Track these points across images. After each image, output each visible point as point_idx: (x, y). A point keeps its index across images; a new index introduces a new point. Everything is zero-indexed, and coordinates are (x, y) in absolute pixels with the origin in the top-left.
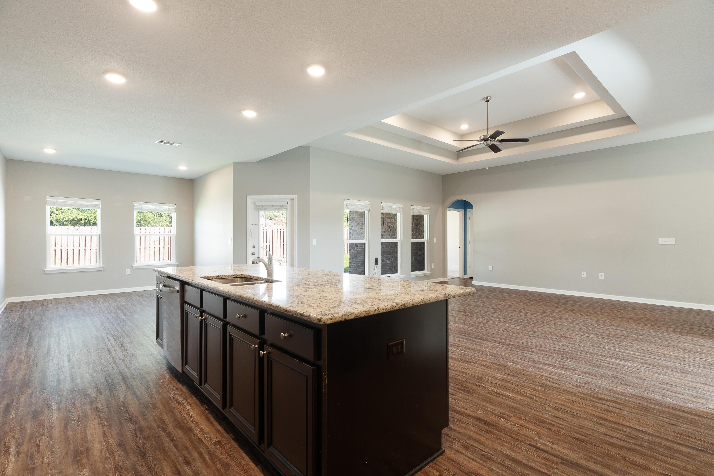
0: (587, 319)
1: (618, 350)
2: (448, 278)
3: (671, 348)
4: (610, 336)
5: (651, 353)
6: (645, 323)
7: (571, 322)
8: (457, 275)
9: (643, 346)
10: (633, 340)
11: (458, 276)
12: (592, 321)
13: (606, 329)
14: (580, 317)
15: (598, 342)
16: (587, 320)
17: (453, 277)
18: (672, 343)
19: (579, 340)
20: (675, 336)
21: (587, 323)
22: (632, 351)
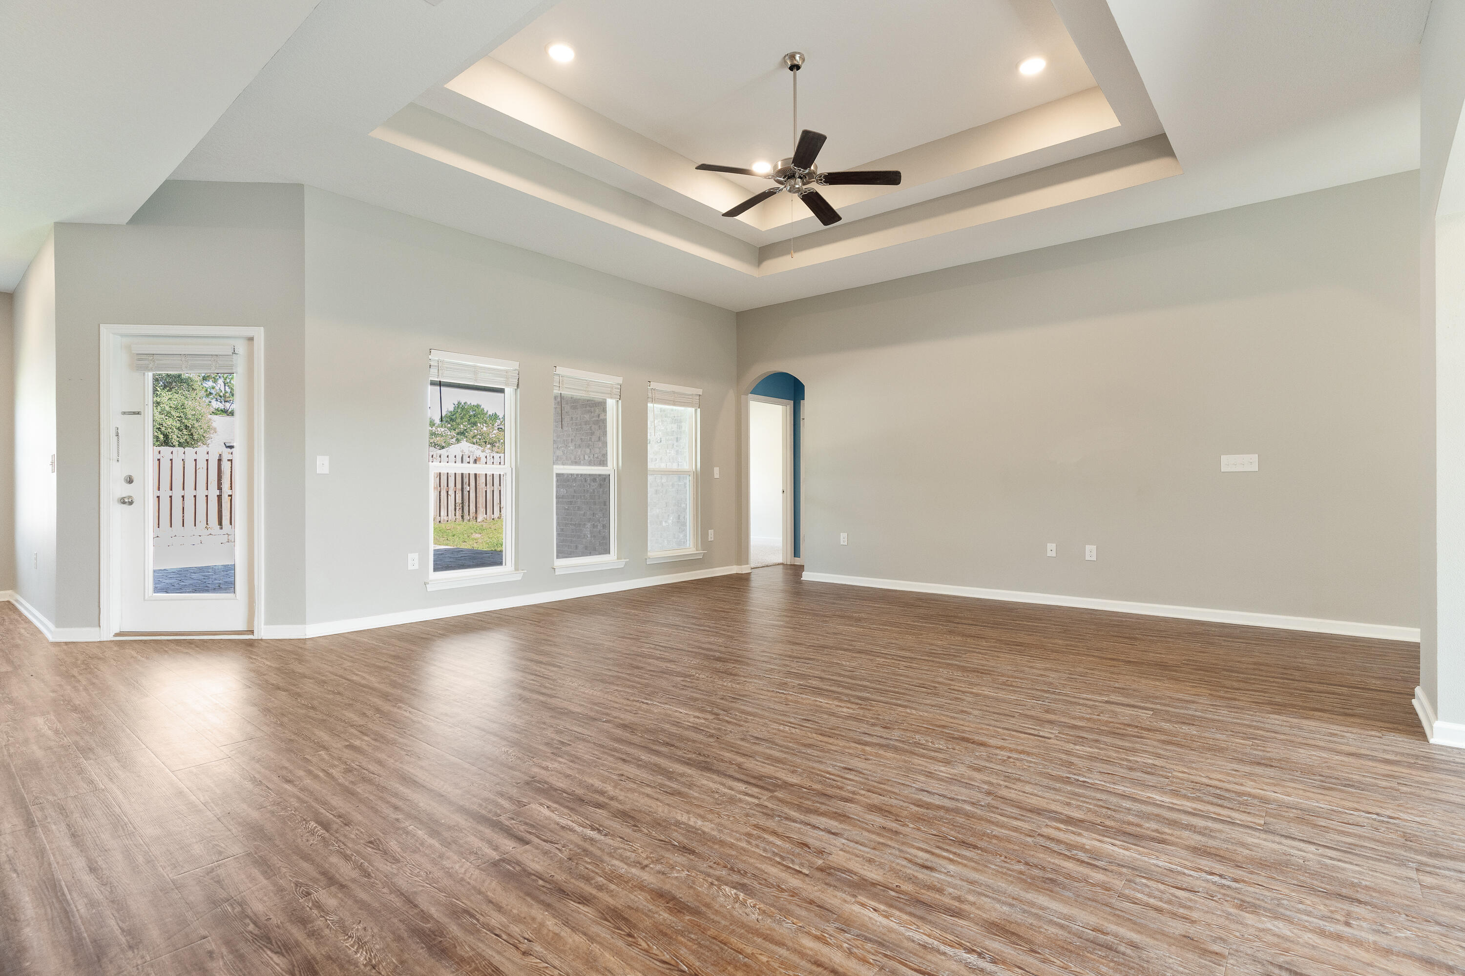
0: (1046, 669)
1: (1120, 788)
2: (753, 566)
3: (1272, 770)
4: (1101, 732)
5: (1220, 797)
6: (1192, 677)
7: (1004, 684)
8: (779, 559)
9: (1193, 768)
10: (1164, 742)
11: (780, 561)
12: (1060, 678)
13: (1091, 703)
14: (1031, 664)
15: (1064, 756)
16: (1047, 673)
17: (767, 564)
18: (1275, 751)
19: (1011, 750)
20: (1275, 720)
21: (1045, 683)
22: (1161, 790)
